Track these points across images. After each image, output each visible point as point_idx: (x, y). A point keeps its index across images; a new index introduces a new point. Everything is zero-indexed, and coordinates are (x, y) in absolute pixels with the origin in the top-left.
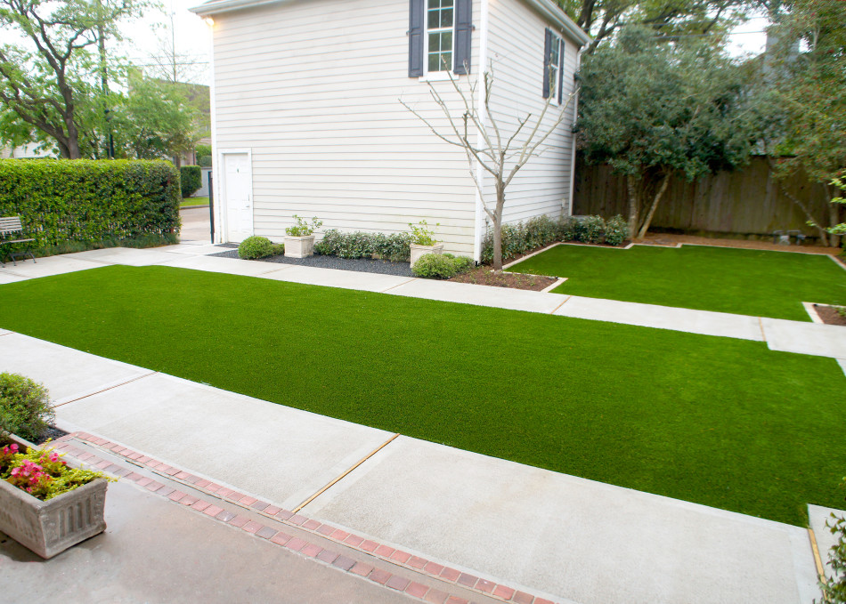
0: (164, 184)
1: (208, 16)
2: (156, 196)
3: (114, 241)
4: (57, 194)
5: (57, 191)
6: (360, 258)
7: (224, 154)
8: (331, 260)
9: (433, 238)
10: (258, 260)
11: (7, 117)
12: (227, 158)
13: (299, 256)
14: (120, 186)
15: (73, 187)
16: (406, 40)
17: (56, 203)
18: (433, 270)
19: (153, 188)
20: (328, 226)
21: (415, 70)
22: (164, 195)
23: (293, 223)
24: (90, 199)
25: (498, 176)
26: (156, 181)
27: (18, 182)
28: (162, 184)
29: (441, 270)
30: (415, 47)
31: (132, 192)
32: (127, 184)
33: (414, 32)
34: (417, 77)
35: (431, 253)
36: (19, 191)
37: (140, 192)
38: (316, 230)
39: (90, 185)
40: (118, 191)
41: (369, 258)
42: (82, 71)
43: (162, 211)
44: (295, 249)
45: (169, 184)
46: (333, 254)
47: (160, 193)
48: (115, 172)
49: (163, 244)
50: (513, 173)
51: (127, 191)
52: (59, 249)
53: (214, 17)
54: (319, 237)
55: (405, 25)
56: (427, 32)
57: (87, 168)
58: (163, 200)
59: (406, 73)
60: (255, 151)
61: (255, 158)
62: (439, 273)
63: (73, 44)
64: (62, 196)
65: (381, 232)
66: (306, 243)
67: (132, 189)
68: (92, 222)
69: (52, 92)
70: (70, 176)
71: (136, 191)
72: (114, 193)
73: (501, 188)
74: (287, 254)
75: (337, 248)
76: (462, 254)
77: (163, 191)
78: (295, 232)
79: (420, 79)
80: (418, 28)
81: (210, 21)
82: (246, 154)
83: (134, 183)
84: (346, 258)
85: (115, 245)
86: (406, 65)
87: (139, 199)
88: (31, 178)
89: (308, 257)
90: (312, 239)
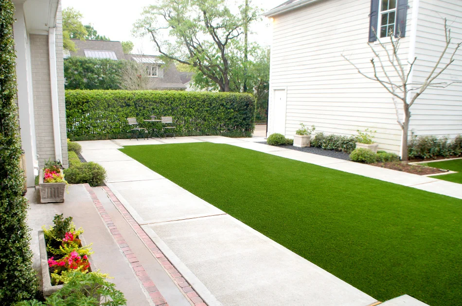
0: (247, 105)
1: (271, 17)
2: (241, 111)
3: (216, 133)
4: (191, 108)
5: (191, 106)
6: (332, 150)
7: (275, 90)
8: (317, 150)
9: (373, 140)
10: (276, 146)
11: (199, 74)
12: (276, 92)
13: (300, 146)
14: (222, 105)
15: (199, 104)
16: (368, 20)
17: (190, 112)
18: (360, 157)
19: (240, 107)
20: (318, 130)
21: (372, 38)
22: (246, 111)
23: (300, 128)
24: (207, 111)
25: (404, 100)
26: (242, 104)
27: (174, 100)
28: (245, 105)
29: (365, 157)
30: (373, 23)
31: (229, 109)
32: (226, 104)
33: (373, 14)
34: (373, 42)
35: (367, 148)
36: (175, 104)
37: (233, 109)
38: (312, 133)
39: (208, 104)
40: (221, 108)
41: (337, 150)
42: (235, 51)
43: (244, 119)
44: (298, 142)
45: (250, 106)
46: (319, 147)
47: (244, 110)
48: (221, 98)
49: (243, 136)
50: (415, 98)
51: (226, 108)
52: (189, 134)
53: (275, 17)
54: (313, 137)
55: (368, 11)
56: (380, 13)
57: (207, 96)
58: (246, 114)
59: (367, 40)
60: (289, 88)
61: (289, 92)
62: (363, 159)
63: (229, 37)
64: (193, 108)
65: (345, 135)
66: (305, 139)
67: (229, 107)
68: (206, 123)
69: (220, 61)
70: (198, 99)
71: (231, 108)
72: (219, 108)
73: (407, 107)
74: (295, 145)
75: (321, 143)
76: (391, 152)
77: (246, 109)
78: (300, 133)
79: (375, 43)
80: (375, 11)
81: (272, 19)
82: (284, 90)
83: (230, 104)
84: (325, 149)
85: (217, 134)
86: (367, 35)
87: (232, 112)
88: (180, 99)
89: (306, 147)
90: (310, 137)
